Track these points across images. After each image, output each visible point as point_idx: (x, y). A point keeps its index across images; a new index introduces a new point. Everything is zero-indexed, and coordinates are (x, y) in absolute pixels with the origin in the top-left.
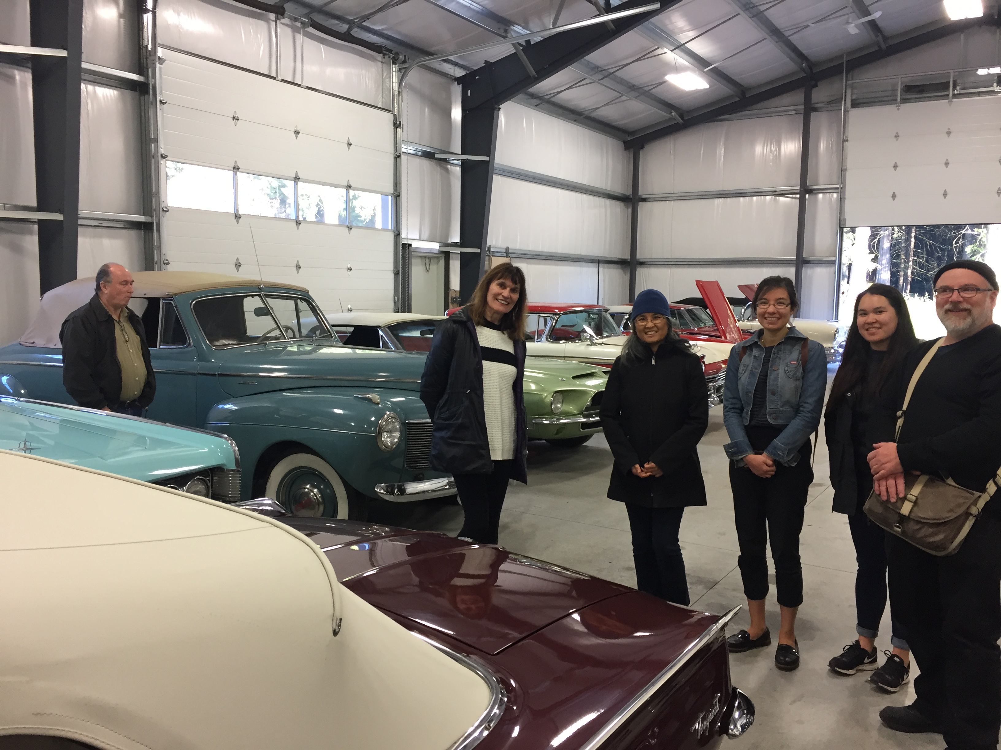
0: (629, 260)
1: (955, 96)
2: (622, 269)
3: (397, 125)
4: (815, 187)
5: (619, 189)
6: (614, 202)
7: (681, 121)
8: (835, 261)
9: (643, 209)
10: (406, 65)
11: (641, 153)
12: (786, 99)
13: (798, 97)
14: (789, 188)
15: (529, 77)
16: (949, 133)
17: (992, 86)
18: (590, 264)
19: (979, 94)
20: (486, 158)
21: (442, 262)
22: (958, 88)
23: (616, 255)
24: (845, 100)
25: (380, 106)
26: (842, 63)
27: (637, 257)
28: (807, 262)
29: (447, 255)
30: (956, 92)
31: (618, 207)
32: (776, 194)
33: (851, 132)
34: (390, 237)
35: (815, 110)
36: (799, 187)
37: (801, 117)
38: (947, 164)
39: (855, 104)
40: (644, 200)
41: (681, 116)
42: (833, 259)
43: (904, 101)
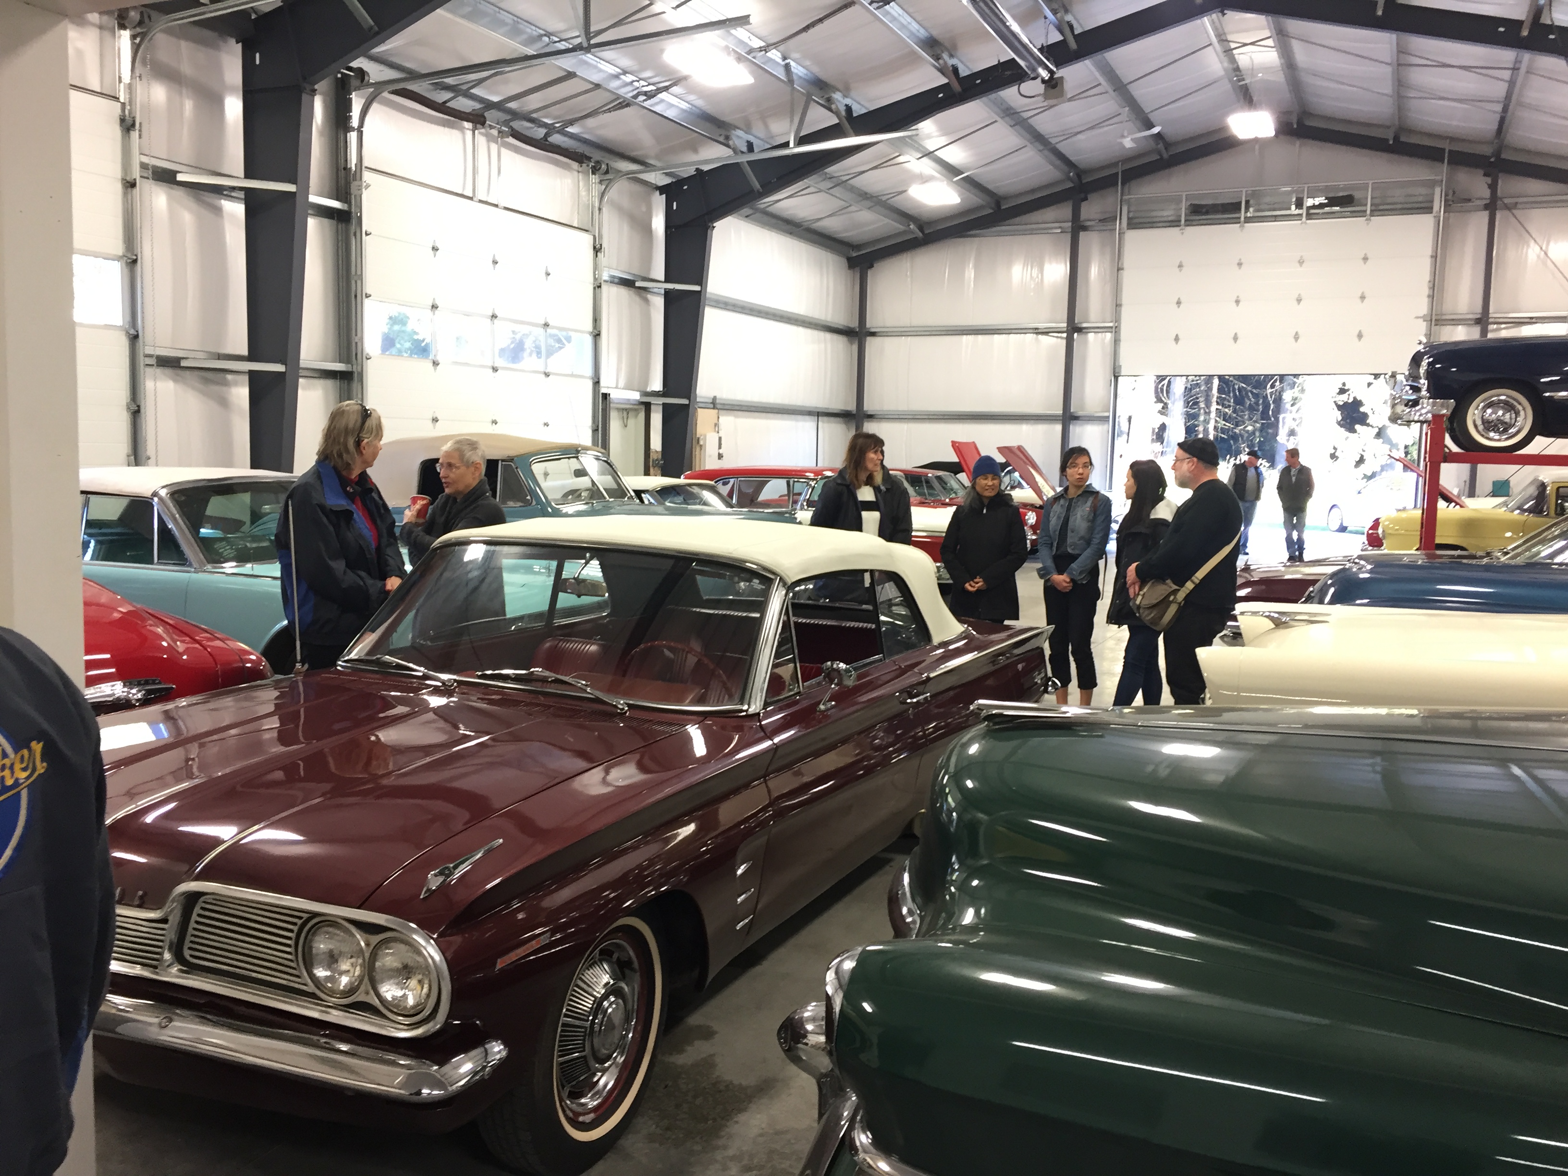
0: (854, 412)
1: (1248, 220)
2: (846, 423)
3: (597, 250)
4: (1085, 325)
5: (841, 319)
6: (835, 337)
7: (921, 235)
8: (1108, 417)
9: (871, 344)
10: (608, 177)
11: (870, 272)
12: (1049, 214)
13: (1064, 211)
14: (1053, 325)
15: (752, 191)
16: (1240, 264)
17: (1290, 209)
18: (807, 417)
19: (1275, 218)
20: (697, 288)
21: (642, 415)
22: (1251, 209)
23: (838, 405)
24: (1120, 219)
25: (575, 225)
26: (1117, 173)
27: (865, 409)
28: (1076, 418)
29: (647, 406)
30: (1249, 215)
31: (840, 342)
32: (1037, 331)
33: (1128, 260)
34: (589, 384)
35: (1085, 228)
36: (1065, 325)
37: (1068, 237)
38: (1237, 302)
39: (1133, 225)
40: (873, 334)
41: (921, 229)
42: (1106, 414)
43: (1189, 223)
